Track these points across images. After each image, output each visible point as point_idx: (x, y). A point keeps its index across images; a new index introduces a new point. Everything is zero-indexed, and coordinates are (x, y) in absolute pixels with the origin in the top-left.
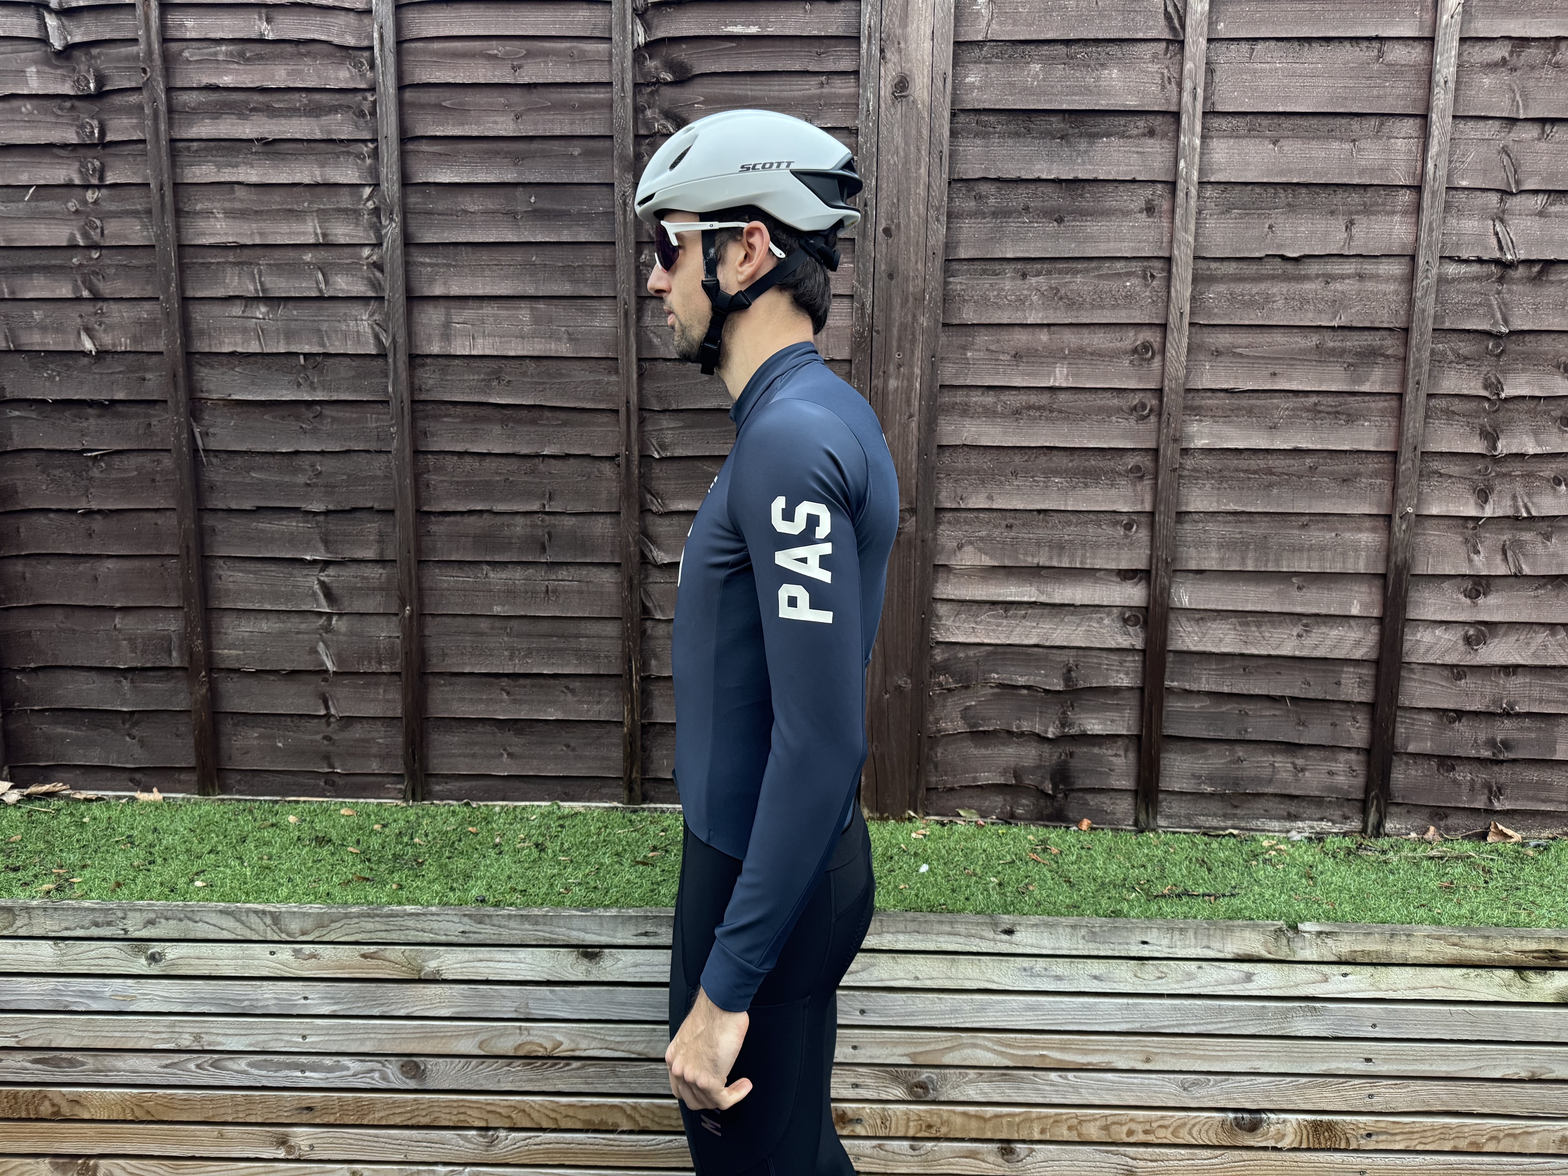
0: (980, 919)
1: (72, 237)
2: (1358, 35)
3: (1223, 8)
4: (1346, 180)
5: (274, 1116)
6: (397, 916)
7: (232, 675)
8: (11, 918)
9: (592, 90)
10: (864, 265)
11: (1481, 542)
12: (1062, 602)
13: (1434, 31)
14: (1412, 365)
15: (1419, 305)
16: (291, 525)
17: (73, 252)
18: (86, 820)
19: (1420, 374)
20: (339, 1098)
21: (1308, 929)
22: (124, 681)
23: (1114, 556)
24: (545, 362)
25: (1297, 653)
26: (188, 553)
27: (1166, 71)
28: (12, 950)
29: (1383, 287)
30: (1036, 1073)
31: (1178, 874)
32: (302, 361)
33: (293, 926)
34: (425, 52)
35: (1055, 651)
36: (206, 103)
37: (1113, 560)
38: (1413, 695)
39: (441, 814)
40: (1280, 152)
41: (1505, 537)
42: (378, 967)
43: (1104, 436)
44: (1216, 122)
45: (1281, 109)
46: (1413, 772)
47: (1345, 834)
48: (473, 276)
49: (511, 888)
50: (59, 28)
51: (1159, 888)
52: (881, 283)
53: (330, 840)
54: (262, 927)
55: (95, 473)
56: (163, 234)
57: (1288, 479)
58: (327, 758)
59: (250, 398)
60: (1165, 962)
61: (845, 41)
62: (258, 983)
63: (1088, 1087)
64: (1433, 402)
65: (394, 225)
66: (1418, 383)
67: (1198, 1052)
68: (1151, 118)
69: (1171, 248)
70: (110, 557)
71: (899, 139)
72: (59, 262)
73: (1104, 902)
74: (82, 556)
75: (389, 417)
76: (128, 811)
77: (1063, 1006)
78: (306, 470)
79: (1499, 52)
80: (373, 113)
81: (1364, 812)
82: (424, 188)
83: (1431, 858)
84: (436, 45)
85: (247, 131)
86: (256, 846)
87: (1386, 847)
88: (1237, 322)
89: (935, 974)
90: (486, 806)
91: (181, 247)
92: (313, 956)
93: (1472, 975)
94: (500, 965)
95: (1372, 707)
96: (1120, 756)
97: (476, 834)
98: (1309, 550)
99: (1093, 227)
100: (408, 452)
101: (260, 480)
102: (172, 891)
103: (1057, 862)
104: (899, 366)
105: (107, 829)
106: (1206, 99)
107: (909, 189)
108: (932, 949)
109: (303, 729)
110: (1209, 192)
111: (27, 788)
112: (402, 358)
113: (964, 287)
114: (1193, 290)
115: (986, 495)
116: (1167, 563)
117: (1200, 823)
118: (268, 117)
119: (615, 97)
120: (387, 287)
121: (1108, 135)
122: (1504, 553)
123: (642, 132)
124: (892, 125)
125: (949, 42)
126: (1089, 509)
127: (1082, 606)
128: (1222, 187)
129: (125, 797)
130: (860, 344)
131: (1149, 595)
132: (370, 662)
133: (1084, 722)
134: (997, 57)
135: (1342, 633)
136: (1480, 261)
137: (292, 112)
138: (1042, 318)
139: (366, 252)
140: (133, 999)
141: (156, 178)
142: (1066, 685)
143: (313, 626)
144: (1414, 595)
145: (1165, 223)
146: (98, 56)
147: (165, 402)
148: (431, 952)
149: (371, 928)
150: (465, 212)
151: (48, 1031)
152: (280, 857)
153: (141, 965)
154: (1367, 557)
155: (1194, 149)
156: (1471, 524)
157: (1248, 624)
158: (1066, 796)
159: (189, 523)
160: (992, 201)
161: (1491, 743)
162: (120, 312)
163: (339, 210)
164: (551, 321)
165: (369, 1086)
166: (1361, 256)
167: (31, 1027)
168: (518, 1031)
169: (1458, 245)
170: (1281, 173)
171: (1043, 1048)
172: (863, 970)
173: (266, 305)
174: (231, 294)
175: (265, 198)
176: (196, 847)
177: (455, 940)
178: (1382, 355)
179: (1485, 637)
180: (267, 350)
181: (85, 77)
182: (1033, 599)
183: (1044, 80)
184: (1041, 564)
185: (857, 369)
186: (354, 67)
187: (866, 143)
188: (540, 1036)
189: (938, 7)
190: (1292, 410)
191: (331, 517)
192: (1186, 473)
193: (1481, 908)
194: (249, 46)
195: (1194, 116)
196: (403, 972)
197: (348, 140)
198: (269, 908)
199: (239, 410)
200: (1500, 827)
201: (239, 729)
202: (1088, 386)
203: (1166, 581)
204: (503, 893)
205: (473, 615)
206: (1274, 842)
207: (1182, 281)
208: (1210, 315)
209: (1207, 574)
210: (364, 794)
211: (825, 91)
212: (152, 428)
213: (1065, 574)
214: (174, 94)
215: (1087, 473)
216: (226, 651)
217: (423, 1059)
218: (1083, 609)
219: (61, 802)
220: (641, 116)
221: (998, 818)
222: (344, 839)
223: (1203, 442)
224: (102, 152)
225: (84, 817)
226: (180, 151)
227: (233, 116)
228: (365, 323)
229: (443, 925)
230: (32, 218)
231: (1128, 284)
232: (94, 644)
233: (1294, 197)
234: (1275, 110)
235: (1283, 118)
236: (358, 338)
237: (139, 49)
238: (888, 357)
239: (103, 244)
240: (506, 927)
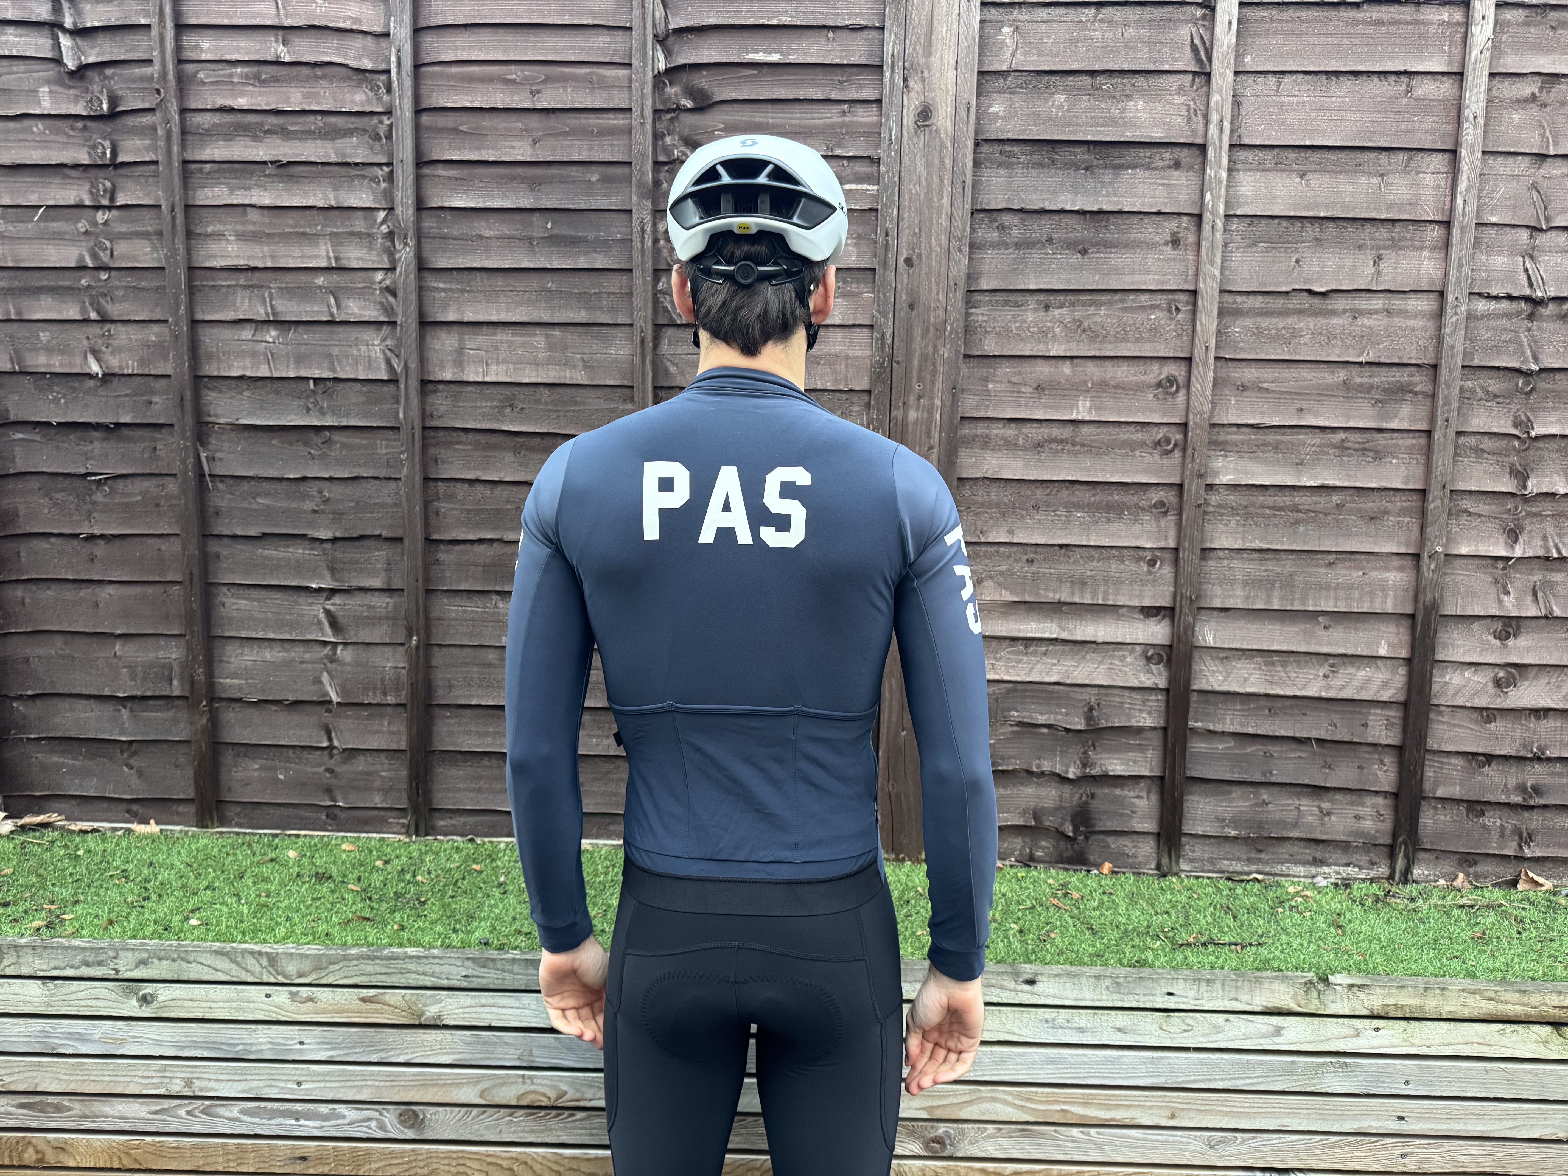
0: (1001, 968)
1: (81, 258)
2: (1387, 69)
3: (1250, 40)
4: (1373, 215)
5: (266, 1166)
6: (397, 958)
7: (234, 705)
9: (611, 116)
10: (884, 295)
11: (1511, 583)
12: (1084, 639)
13: (1463, 66)
14: (1441, 402)
15: (1448, 340)
16: (298, 551)
17: (81, 273)
18: (80, 853)
19: (1449, 412)
20: (334, 1148)
21: (1339, 982)
22: (123, 710)
23: (1137, 593)
24: (559, 390)
25: (1323, 694)
26: (191, 580)
27: (1192, 103)
29: (1411, 323)
30: (1057, 1128)
31: (1203, 922)
32: (312, 386)
33: (290, 968)
34: (441, 75)
35: (1076, 689)
36: (220, 125)
37: (1136, 596)
38: (1442, 738)
39: (445, 850)
40: (1307, 186)
41: (1535, 578)
42: (377, 1011)
43: (1127, 471)
44: (1243, 155)
45: (1308, 143)
46: (1442, 817)
47: (1372, 881)
48: (488, 301)
49: (515, 930)
50: (72, 49)
51: (1184, 937)
52: (902, 314)
53: (330, 877)
54: (257, 969)
55: (99, 497)
56: (174, 255)
57: (1314, 516)
58: (329, 791)
59: (258, 422)
60: (1191, 1014)
61: (868, 69)
62: (253, 1027)
63: (1111, 1144)
64: (1462, 440)
65: (408, 249)
66: (1447, 421)
67: (1225, 1109)
68: (1177, 150)
69: (1197, 281)
70: (111, 582)
71: (921, 167)
72: (67, 283)
73: (1128, 950)
74: (83, 581)
75: (399, 443)
76: (124, 844)
77: (1085, 1059)
78: (314, 497)
79: (1528, 88)
80: (389, 137)
81: (1392, 858)
82: (438, 212)
83: (1462, 907)
84: (454, 70)
85: (261, 153)
86: (254, 883)
87: (1414, 894)
88: (1263, 357)
90: (491, 842)
91: (191, 269)
92: (311, 999)
93: (1508, 1031)
94: (504, 1011)
95: (1399, 749)
96: (1142, 797)
97: (480, 872)
98: (1335, 590)
99: (1118, 259)
100: (418, 478)
101: (267, 506)
102: (166, 929)
103: (1079, 908)
104: (920, 397)
105: (102, 862)
106: (1232, 131)
107: (931, 220)
109: (305, 761)
110: (1235, 225)
111: (21, 818)
112: (414, 383)
113: (986, 318)
114: (1219, 323)
115: (1006, 529)
116: (1191, 600)
117: (1224, 868)
118: (283, 139)
119: (634, 123)
120: (400, 312)
121: (1134, 167)
122: (1535, 594)
123: (662, 158)
124: (915, 155)
125: (973, 71)
126: (1112, 544)
127: (1104, 643)
128: (1248, 220)
129: (121, 828)
130: (879, 374)
131: (1173, 633)
132: (375, 693)
133: (1105, 762)
134: (1022, 88)
135: (1369, 674)
136: (1510, 298)
137: (308, 134)
138: (1065, 350)
139: (379, 276)
140: (123, 1041)
141: (167, 199)
142: (1088, 724)
143: (318, 656)
144: (1443, 636)
145: (1191, 257)
146: (112, 77)
147: (172, 425)
148: (431, 996)
149: (371, 972)
150: (481, 237)
151: (34, 1074)
152: (278, 894)
153: (132, 1007)
154: (1396, 597)
155: (1221, 182)
156: (1500, 565)
157: (1273, 664)
158: (1087, 839)
159: (193, 549)
160: (1015, 232)
161: (1522, 788)
162: (128, 333)
163: (351, 234)
164: (565, 348)
165: (365, 1136)
166: (1389, 291)
167: (17, 1070)
168: (521, 1080)
169: (1487, 281)
170: (1307, 207)
171: (1065, 1103)
173: (276, 329)
174: (241, 317)
175: (277, 221)
176: (192, 883)
177: (457, 984)
178: (1411, 391)
179: (1515, 679)
180: (276, 375)
181: (98, 98)
182: (1054, 636)
183: (1068, 111)
184: (1062, 600)
185: (877, 402)
186: (371, 90)
187: (888, 172)
188: (543, 1085)
189: (962, 36)
190: (1319, 446)
191: (338, 545)
192: (1211, 509)
193: (1516, 960)
194: (265, 68)
195: (1221, 148)
196: (404, 1017)
197: (364, 164)
198: (265, 948)
199: (246, 434)
200: (1531, 874)
201: (240, 760)
202: (1111, 419)
203: (1191, 619)
204: (507, 936)
205: (481, 646)
206: (1300, 888)
207: (1208, 315)
208: (1235, 349)
209: (1232, 612)
210: (366, 829)
211: (847, 119)
212: (158, 452)
213: (1087, 611)
214: (188, 115)
215: (1110, 508)
216: (228, 680)
217: (422, 1108)
218: (1106, 646)
219: (56, 833)
220: (660, 143)
221: (1017, 861)
222: (345, 876)
223: (1228, 477)
224: (113, 173)
225: (79, 849)
226: (192, 173)
227: (247, 139)
228: (377, 348)
229: (445, 969)
230: (41, 239)
231: (1153, 317)
232: (93, 671)
233: (1321, 231)
234: (1302, 143)
235: (1310, 152)
236: (370, 363)
237: (154, 70)
238: (908, 388)
239: (112, 265)
240: (511, 972)
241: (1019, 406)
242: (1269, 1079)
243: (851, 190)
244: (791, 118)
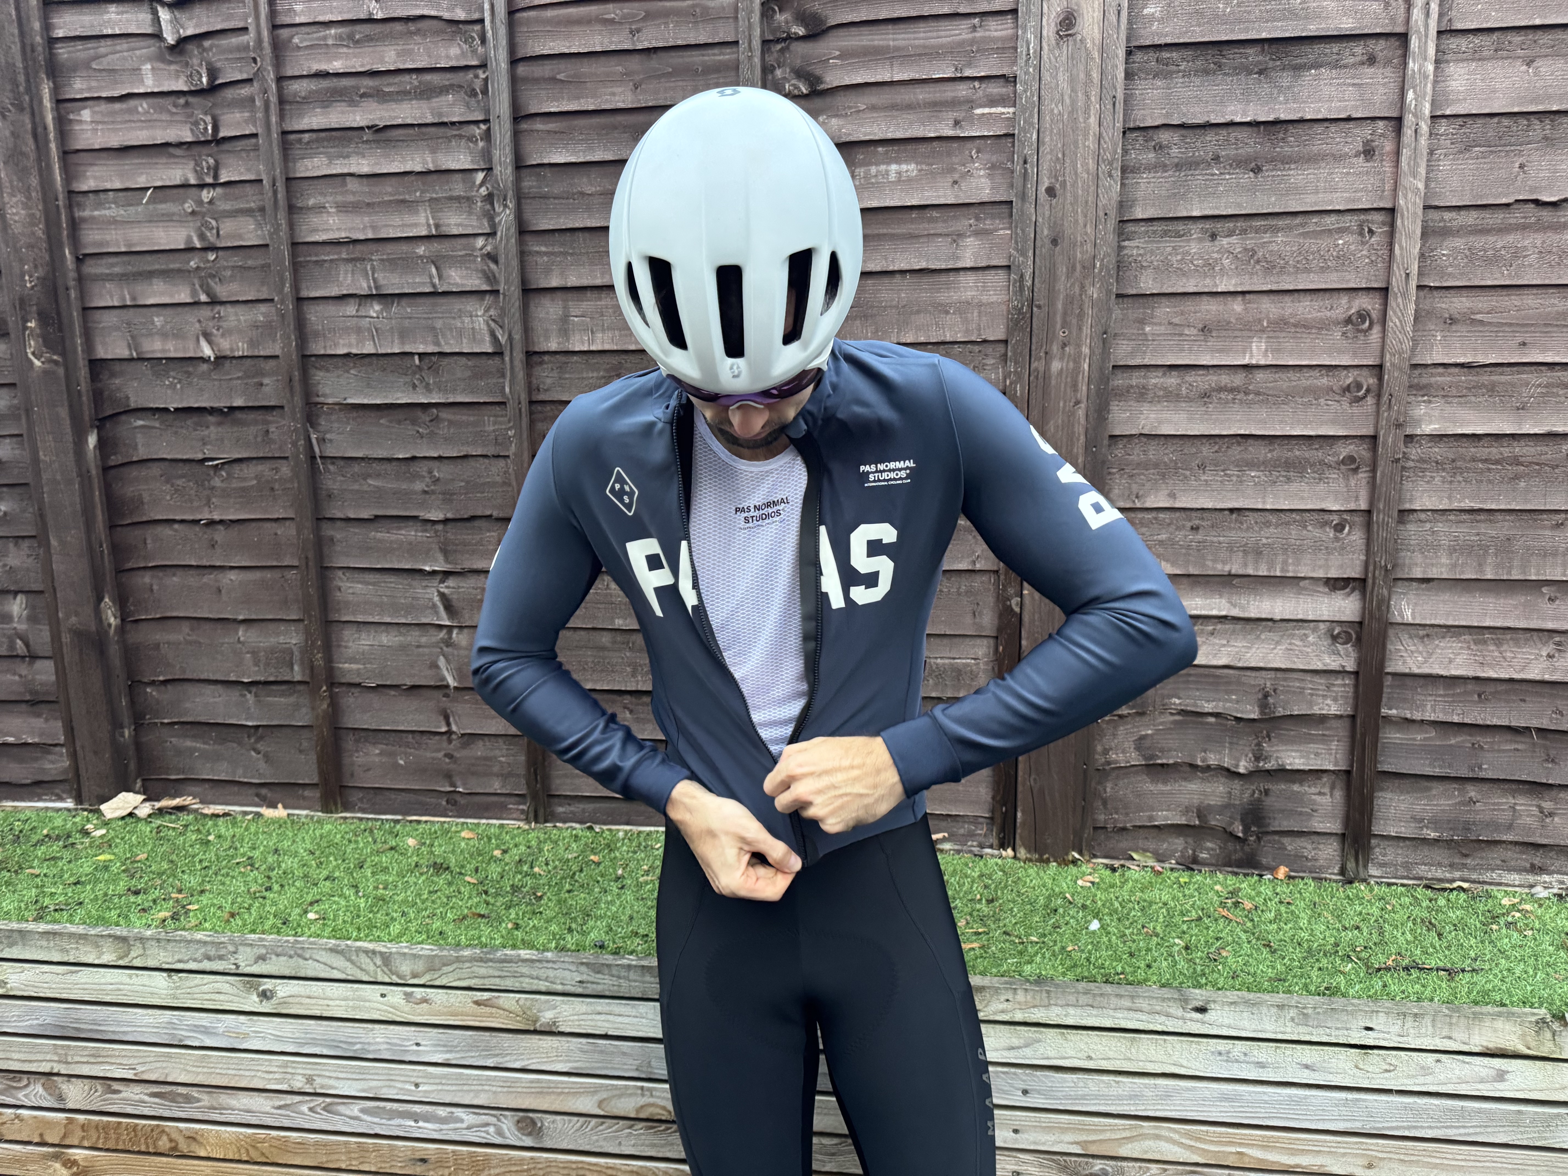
0: (1166, 993)
1: (189, 239)
5: (388, 1165)
6: (510, 961)
7: (353, 690)
8: (126, 948)
9: (716, 51)
10: (1023, 231)
12: (1258, 616)
16: (410, 534)
17: (190, 255)
18: (211, 838)
20: (453, 1152)
22: (249, 696)
23: (1322, 562)
25: (1547, 677)
26: (307, 564)
28: (128, 980)
30: (1232, 1172)
31: (1402, 940)
32: (417, 362)
33: (404, 968)
34: (538, 21)
35: (1248, 673)
36: (316, 91)
37: (1320, 567)
39: (564, 839)
40: (1535, 75)
42: (491, 1015)
43: (1311, 422)
44: (1453, 43)
45: (1538, 22)
48: (592, 264)
49: (632, 932)
50: (171, 22)
51: (1380, 959)
52: (1044, 250)
53: (448, 868)
54: (371, 968)
55: (217, 482)
56: (277, 232)
57: (1538, 470)
58: (448, 777)
59: (366, 401)
60: (1394, 1053)
62: (370, 1026)
65: (508, 212)
68: (1371, 42)
69: (1395, 196)
70: (232, 568)
71: (1064, 84)
72: (176, 266)
73: (1314, 973)
74: (205, 567)
75: (506, 419)
76: (253, 829)
77: (1266, 1098)
78: (424, 477)
80: (485, 92)
82: (538, 170)
84: (550, 13)
85: (358, 118)
86: (373, 873)
88: (1476, 283)
89: (1111, 1054)
90: (610, 830)
91: (294, 244)
92: (425, 1001)
94: (620, 1019)
96: (1324, 794)
97: (598, 864)
98: (1564, 555)
99: (1297, 176)
100: (526, 455)
101: (377, 487)
102: (284, 923)
103: (1252, 920)
104: (1064, 345)
105: (230, 848)
106: (1441, 15)
107: (1076, 143)
108: (1109, 1026)
109: (424, 746)
110: (1443, 127)
111: (158, 801)
112: (519, 356)
113: (1142, 251)
114: (1423, 246)
115: (1166, 492)
116: (1386, 570)
117: (1421, 874)
118: (378, 102)
119: (742, 57)
120: (502, 280)
121: (1317, 66)
124: (1057, 69)
126: (1292, 507)
127: (1282, 620)
128: (1460, 121)
129: (251, 812)
130: (1017, 321)
131: (1364, 608)
133: (1282, 755)
137: (403, 95)
138: (1235, 285)
139: (480, 242)
140: (246, 1036)
141: (268, 174)
142: (1262, 712)
143: (434, 639)
145: (1388, 167)
146: (211, 48)
147: (282, 407)
148: (547, 1001)
149: (484, 974)
150: (582, 194)
151: (164, 1065)
152: (396, 886)
153: (253, 1003)
155: (1426, 77)
157: (1485, 642)
158: (1259, 839)
159: (308, 533)
160: (1175, 151)
162: (236, 314)
163: (451, 198)
165: (484, 1141)
167: (148, 1060)
168: (639, 1092)
170: (1533, 101)
171: (1240, 1144)
172: (1027, 1046)
173: (380, 303)
174: (345, 292)
175: (377, 189)
176: (314, 873)
177: (572, 990)
180: (381, 351)
181: (198, 72)
182: (1224, 613)
183: (1238, 5)
184: (1233, 572)
185: (1015, 353)
186: (465, 42)
187: (1025, 91)
190: (1546, 386)
191: (450, 526)
192: (1411, 464)
194: (359, 27)
195: (1426, 36)
196: (518, 1022)
197: (460, 123)
198: (379, 947)
199: (355, 414)
201: (361, 745)
202: (1291, 363)
203: (1385, 592)
204: (623, 938)
205: (594, 629)
206: (1516, 900)
207: (1409, 236)
208: (1443, 275)
209: (1435, 582)
210: (486, 815)
211: (978, 35)
212: (271, 436)
213: (1262, 583)
214: (285, 83)
215: (1288, 465)
216: (346, 665)
217: (539, 1115)
218: (1284, 624)
219: (191, 817)
220: (770, 77)
221: (1178, 863)
222: (463, 867)
223: (1432, 427)
224: (216, 149)
225: (210, 834)
226: (292, 144)
227: (343, 104)
228: (481, 319)
229: (559, 973)
230: (150, 221)
231: (1341, 242)
232: (219, 657)
233: (1553, 128)
234: (1530, 23)
235: (1540, 33)
236: (474, 335)
237: (249, 39)
238: (1050, 336)
239: (219, 245)
240: (627, 978)
241: (1182, 350)
242: (1489, 1130)
243: (983, 114)
244: (915, 39)
